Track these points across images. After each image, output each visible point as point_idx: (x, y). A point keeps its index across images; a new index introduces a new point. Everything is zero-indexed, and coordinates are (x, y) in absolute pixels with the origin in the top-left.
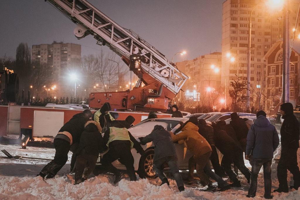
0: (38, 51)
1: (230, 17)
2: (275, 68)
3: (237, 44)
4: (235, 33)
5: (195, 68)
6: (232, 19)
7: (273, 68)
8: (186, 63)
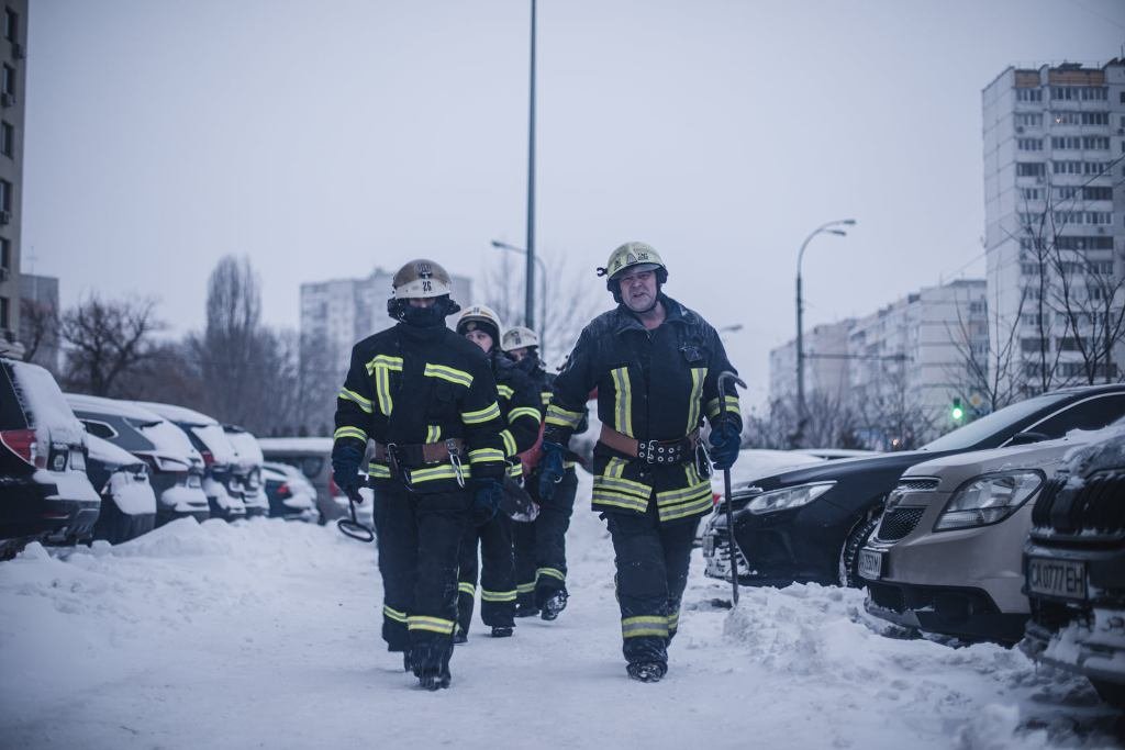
0: (323, 305)
1: (1015, 138)
3: (1043, 241)
4: (1035, 197)
5: (884, 340)
6: (1020, 146)
8: (850, 328)
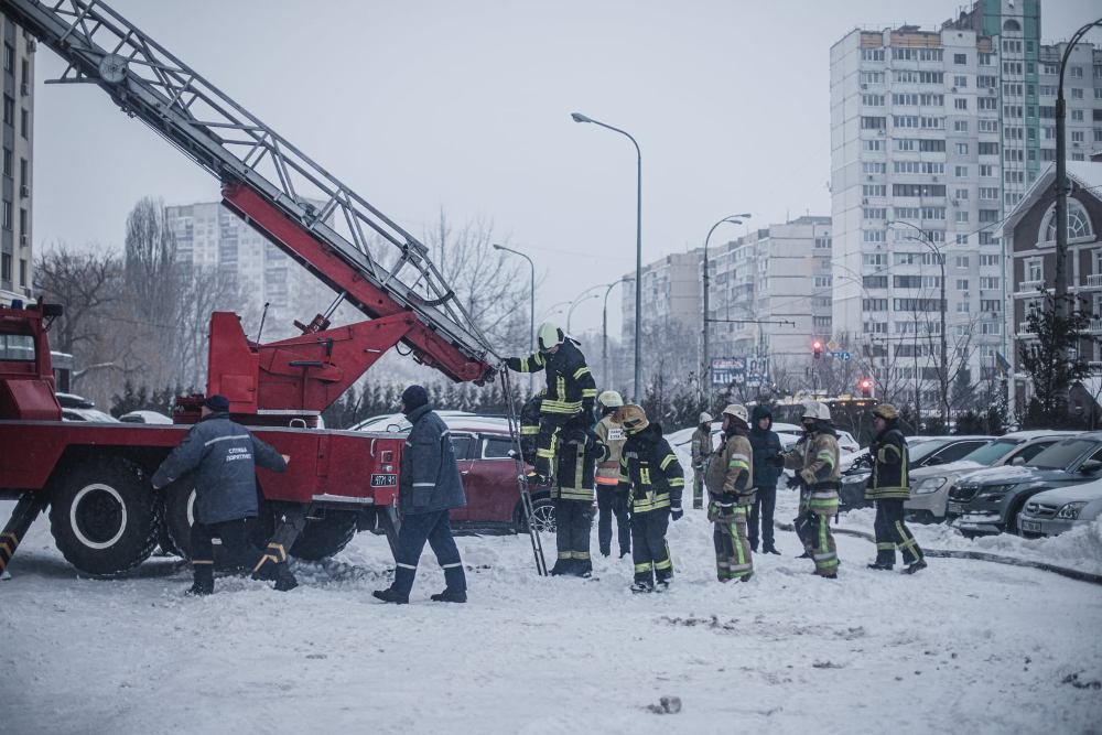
0: (187, 227)
1: (860, 93)
2: (1041, 266)
3: (884, 188)
4: (877, 149)
5: (735, 271)
6: (864, 101)
7: (1031, 264)
